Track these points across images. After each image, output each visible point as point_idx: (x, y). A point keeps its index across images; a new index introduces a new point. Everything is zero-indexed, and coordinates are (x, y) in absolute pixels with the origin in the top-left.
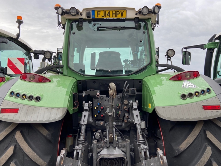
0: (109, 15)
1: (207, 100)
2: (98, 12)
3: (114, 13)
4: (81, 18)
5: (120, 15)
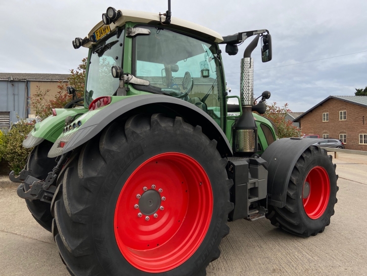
0: (102, 33)
2: (96, 33)
3: (104, 29)
4: (92, 44)
5: (107, 30)
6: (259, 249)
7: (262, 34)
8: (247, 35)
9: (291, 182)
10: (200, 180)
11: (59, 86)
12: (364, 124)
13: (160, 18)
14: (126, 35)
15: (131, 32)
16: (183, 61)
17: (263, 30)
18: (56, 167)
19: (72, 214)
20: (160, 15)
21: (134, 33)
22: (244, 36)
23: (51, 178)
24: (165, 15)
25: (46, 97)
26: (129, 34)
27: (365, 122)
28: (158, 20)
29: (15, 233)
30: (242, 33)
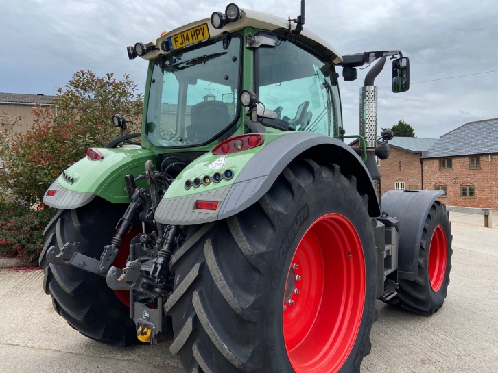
0: (188, 40)
1: (201, 194)
2: (175, 38)
3: (193, 34)
4: (161, 54)
5: (201, 35)
6: (386, 336)
7: (393, 56)
8: (375, 56)
9: (421, 247)
10: (349, 249)
11: (35, 112)
12: (400, 170)
13: (290, 26)
14: (248, 46)
15: (254, 42)
16: (275, 85)
17: (395, 51)
18: (117, 237)
19: (242, 309)
20: (290, 20)
21: (258, 43)
22: (371, 57)
23: (111, 255)
24: (295, 21)
25: (15, 128)
26: (251, 44)
27: (402, 168)
28: (287, 28)
29: (15, 343)
30: (369, 53)
